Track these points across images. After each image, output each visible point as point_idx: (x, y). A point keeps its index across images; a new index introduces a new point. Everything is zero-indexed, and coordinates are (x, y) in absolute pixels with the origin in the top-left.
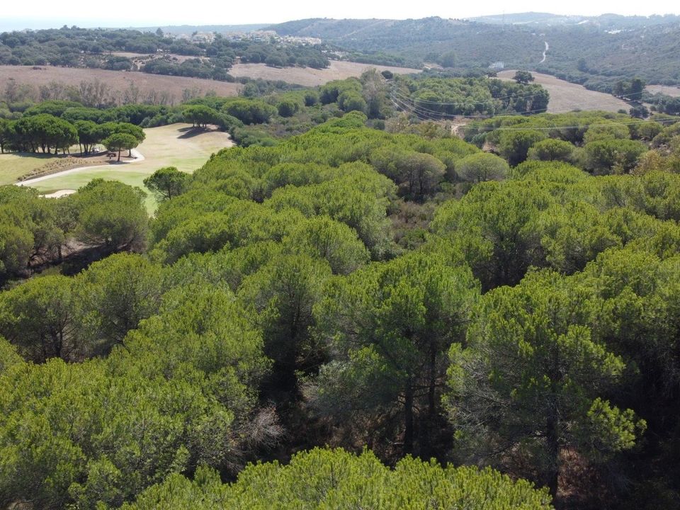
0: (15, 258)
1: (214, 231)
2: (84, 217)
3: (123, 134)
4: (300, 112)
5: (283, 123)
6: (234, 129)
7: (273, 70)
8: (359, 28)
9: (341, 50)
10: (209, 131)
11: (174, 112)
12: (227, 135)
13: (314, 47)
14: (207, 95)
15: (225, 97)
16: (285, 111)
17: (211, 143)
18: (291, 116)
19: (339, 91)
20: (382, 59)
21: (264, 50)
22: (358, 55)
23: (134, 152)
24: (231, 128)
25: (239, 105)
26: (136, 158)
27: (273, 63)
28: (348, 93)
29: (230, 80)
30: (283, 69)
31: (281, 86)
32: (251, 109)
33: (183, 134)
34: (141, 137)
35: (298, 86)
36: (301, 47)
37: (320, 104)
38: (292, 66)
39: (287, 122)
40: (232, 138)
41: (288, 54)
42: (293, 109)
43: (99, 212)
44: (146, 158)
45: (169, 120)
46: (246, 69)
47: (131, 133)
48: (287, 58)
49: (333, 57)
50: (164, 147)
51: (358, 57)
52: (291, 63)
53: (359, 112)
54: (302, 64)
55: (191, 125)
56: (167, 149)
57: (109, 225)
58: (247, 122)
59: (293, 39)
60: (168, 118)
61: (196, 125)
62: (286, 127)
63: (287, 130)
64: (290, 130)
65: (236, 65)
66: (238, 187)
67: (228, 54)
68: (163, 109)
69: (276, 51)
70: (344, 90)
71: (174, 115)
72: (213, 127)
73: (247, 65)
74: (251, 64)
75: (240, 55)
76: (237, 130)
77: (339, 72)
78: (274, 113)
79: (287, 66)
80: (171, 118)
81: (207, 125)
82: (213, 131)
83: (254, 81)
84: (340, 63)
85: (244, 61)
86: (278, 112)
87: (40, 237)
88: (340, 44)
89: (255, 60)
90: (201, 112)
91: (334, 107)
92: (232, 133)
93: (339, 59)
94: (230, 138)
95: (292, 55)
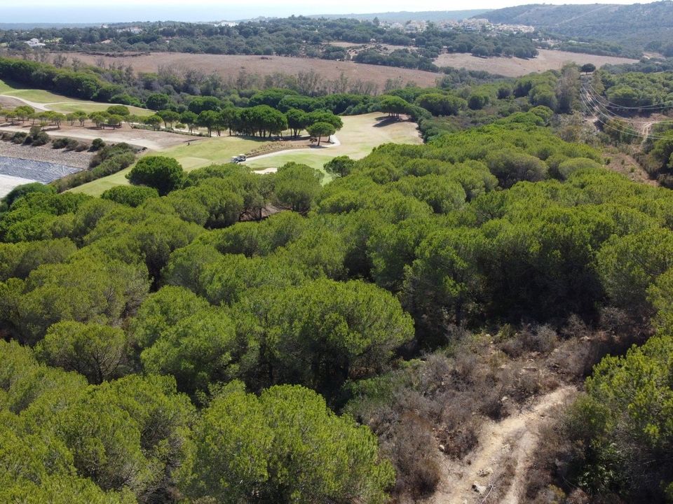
0: (231, 213)
1: (346, 202)
2: (278, 189)
3: (323, 123)
4: (490, 105)
5: (470, 116)
6: (422, 120)
7: (477, 60)
8: (579, 13)
9: (553, 38)
10: (401, 121)
11: (374, 102)
12: (416, 125)
13: (525, 36)
14: (408, 85)
15: (423, 87)
16: (476, 104)
17: (399, 132)
18: (480, 108)
19: (532, 86)
20: (596, 48)
21: (472, 40)
22: (570, 44)
23: (333, 138)
24: (419, 119)
25: (431, 98)
26: (333, 143)
27: (479, 53)
28: (540, 87)
29: (435, 70)
30: (488, 59)
31: (482, 76)
32: (441, 102)
33: (378, 122)
34: (338, 125)
35: (500, 77)
36: (512, 35)
37: (513, 97)
38: (499, 56)
39: (474, 114)
40: (419, 129)
41: (496, 44)
42: (483, 102)
43: (288, 186)
44: (341, 143)
45: (369, 109)
46: (452, 59)
47: (331, 122)
48: (494, 47)
49: (544, 46)
50: (359, 134)
51: (570, 46)
52: (497, 53)
53: (544, 107)
54: (508, 54)
55: (387, 115)
56: (361, 136)
57: (293, 196)
58: (436, 114)
59: (505, 27)
60: (368, 107)
61: (391, 115)
62: (473, 119)
63: (472, 122)
64: (475, 122)
65: (442, 55)
66: (382, 174)
67: (435, 45)
68: (365, 98)
69: (484, 41)
70: (537, 84)
71: (374, 104)
72: (405, 117)
73: (453, 54)
74: (457, 54)
75: (447, 45)
76: (425, 121)
77: (546, 61)
78: (463, 106)
79: (493, 55)
80: (371, 107)
81: (400, 115)
82: (404, 121)
83: (457, 72)
84: (550, 52)
85: (450, 51)
86: (467, 104)
87: (248, 201)
88: (556, 30)
89: (462, 50)
90: (395, 104)
91: (525, 100)
92: (419, 124)
93: (550, 48)
94: (417, 129)
95: (500, 45)
